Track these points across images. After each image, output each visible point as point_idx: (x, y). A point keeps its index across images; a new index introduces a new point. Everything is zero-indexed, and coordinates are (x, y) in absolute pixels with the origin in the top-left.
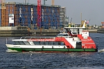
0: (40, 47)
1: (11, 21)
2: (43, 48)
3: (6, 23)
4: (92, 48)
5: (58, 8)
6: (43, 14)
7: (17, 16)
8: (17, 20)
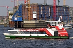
0: (29, 35)
1: (35, 17)
2: (31, 36)
3: (31, 18)
4: (66, 36)
5: (68, 8)
6: (57, 12)
7: (39, 13)
8: (38, 16)
